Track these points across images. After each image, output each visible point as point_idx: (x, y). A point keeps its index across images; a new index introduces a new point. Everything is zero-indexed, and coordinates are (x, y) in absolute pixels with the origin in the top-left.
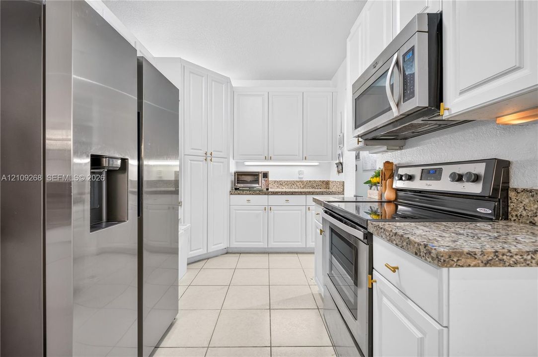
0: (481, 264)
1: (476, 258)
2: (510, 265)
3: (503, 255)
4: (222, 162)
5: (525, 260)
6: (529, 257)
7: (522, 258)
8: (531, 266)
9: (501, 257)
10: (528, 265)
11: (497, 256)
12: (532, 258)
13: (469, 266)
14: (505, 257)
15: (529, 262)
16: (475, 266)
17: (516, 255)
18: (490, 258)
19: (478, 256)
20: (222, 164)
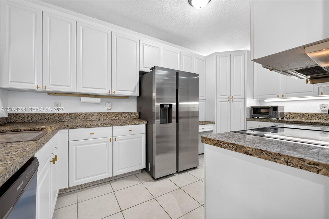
0: (213, 144)
1: (211, 141)
2: (223, 148)
3: (221, 142)
4: (241, 101)
5: (230, 147)
6: (231, 146)
7: (229, 146)
8: (232, 150)
9: (220, 143)
10: (231, 149)
11: (219, 143)
12: (233, 147)
13: (209, 144)
14: (221, 143)
15: (231, 148)
16: (211, 144)
17: (226, 143)
18: (216, 143)
19: (212, 141)
20: (240, 102)
